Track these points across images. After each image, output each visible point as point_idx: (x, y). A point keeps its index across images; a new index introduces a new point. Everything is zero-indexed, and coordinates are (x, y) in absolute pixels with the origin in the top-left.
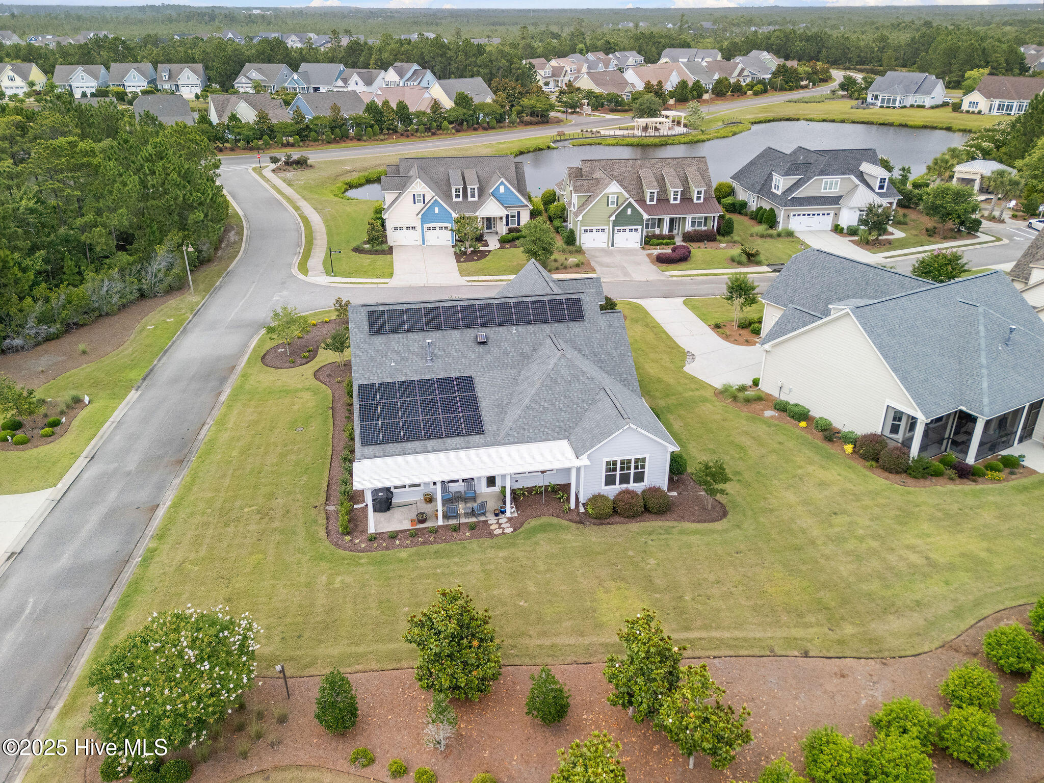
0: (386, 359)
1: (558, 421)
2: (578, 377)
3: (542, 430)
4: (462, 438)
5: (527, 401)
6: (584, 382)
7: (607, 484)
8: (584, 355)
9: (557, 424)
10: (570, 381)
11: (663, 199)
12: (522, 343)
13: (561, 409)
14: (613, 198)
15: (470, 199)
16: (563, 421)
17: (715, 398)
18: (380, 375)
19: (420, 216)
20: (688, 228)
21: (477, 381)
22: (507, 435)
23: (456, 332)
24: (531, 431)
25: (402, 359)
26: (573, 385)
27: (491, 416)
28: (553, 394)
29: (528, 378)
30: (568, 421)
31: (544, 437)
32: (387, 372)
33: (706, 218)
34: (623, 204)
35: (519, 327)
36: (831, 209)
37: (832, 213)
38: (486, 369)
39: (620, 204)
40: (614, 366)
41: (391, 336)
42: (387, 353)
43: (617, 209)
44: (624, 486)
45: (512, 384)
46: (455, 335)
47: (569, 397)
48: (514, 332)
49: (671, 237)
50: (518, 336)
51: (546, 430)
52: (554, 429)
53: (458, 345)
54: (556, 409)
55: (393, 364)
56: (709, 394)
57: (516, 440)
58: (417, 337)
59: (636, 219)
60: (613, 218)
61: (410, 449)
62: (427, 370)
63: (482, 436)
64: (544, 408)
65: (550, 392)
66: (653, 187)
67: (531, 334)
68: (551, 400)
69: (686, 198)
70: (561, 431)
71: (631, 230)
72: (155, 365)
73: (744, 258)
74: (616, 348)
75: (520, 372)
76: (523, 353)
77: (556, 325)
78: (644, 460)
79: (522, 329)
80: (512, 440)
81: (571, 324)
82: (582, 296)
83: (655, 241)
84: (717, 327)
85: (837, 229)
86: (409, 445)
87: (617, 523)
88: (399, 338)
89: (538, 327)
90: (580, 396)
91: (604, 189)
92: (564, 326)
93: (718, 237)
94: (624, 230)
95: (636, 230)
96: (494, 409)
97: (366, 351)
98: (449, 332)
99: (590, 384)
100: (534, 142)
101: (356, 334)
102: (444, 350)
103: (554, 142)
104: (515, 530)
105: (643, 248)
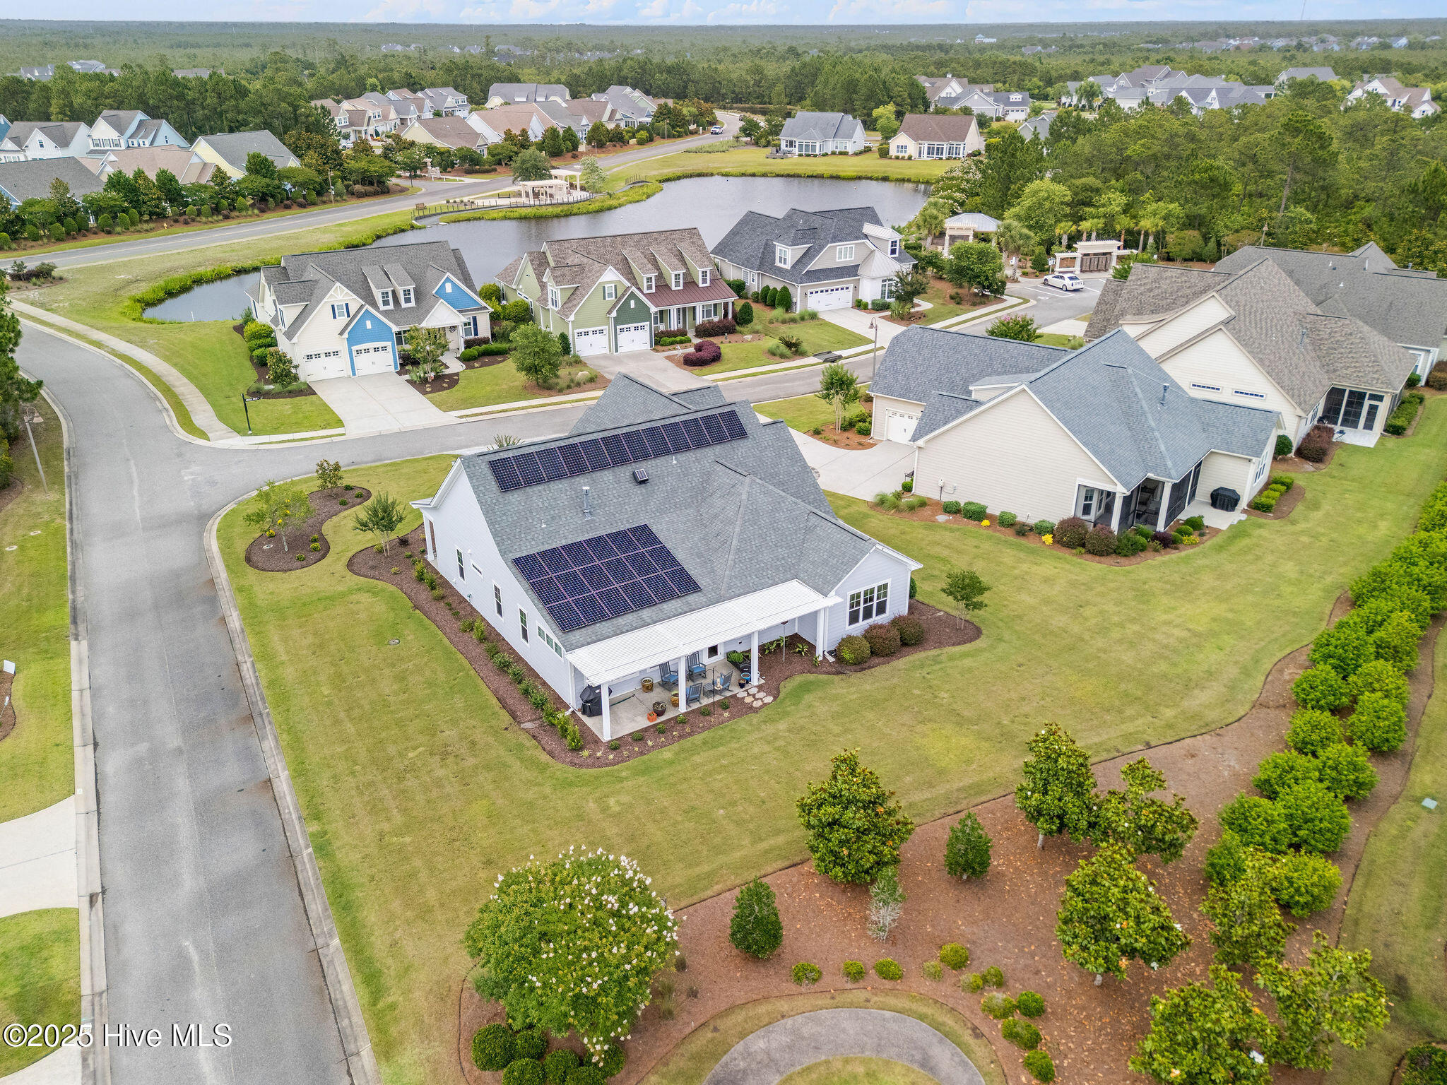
0: (533, 520)
1: (778, 560)
2: (779, 503)
3: (765, 574)
4: (680, 599)
5: (735, 542)
6: (787, 509)
7: (850, 623)
9: (779, 563)
10: (772, 510)
11: (663, 286)
12: (687, 475)
13: (776, 545)
14: (610, 289)
15: (404, 305)
16: (783, 559)
17: (873, 512)
18: (533, 542)
19: (346, 335)
20: (700, 319)
21: (656, 530)
22: (730, 587)
23: (607, 472)
24: (754, 577)
25: (553, 518)
26: (777, 515)
27: (697, 568)
28: (760, 529)
29: (716, 515)
30: (788, 557)
31: (770, 582)
32: (541, 538)
33: (715, 305)
34: (623, 295)
35: (679, 456)
36: (848, 281)
37: (851, 286)
38: (659, 514)
39: (619, 295)
41: (528, 489)
42: (531, 512)
43: (617, 302)
46: (606, 476)
47: (779, 529)
48: (675, 462)
49: (683, 333)
50: (681, 467)
51: (769, 572)
52: (777, 569)
53: (614, 488)
54: (771, 546)
55: (544, 526)
56: (865, 509)
57: (743, 590)
58: (562, 486)
59: (641, 314)
60: (614, 314)
61: (626, 625)
62: (588, 527)
63: (701, 593)
64: (756, 547)
65: (756, 527)
66: (648, 271)
67: (694, 462)
68: (760, 536)
69: (690, 283)
70: (786, 571)
71: (636, 328)
72: (74, 601)
73: (783, 349)
76: (693, 488)
77: (719, 446)
78: (886, 586)
79: (683, 457)
80: (739, 592)
81: (735, 444)
82: (736, 408)
83: (669, 340)
84: (817, 433)
85: (859, 305)
86: (622, 621)
87: (878, 665)
88: (540, 491)
89: (700, 453)
90: (790, 526)
91: (598, 278)
92: (727, 446)
93: (738, 328)
94: (628, 329)
95: (643, 328)
96: (694, 559)
97: (504, 514)
98: (599, 473)
99: (794, 510)
100: (388, 221)
101: (483, 494)
103: (417, 219)
104: (775, 698)
105: (655, 350)
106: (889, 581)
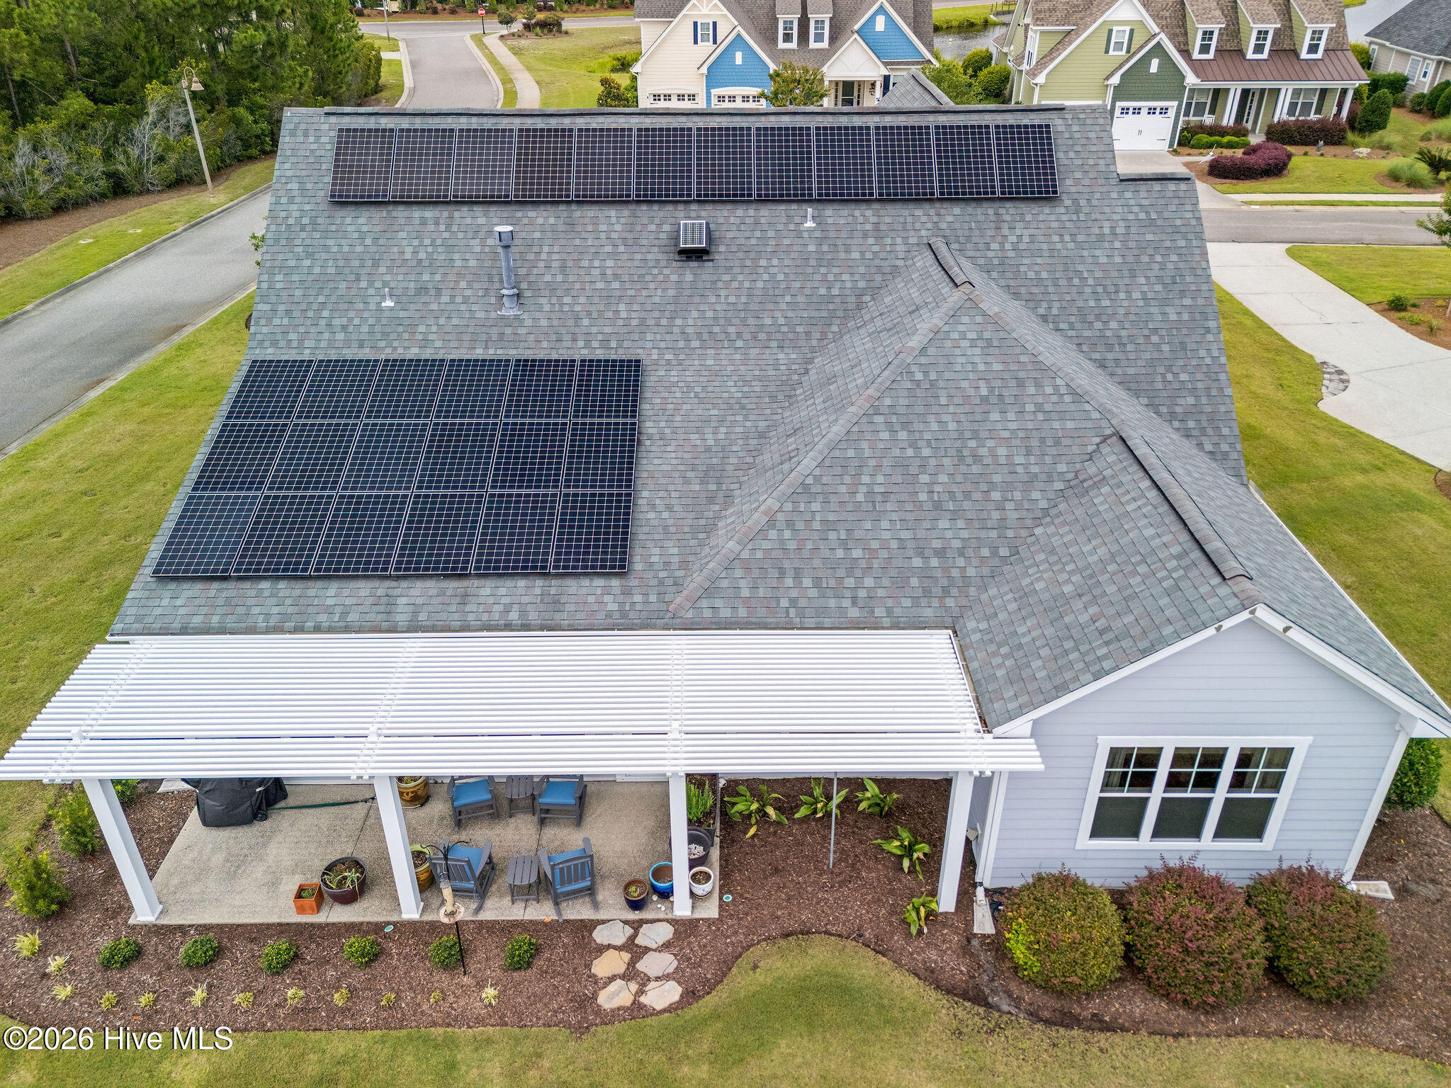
0: (371, 283)
1: (920, 552)
2: (1021, 383)
3: (850, 582)
4: (539, 582)
5: (808, 463)
6: (1039, 408)
7: (1098, 831)
8: (1044, 318)
9: (917, 562)
10: (984, 399)
11: (1231, 51)
12: (830, 265)
13: (938, 506)
14: (1120, 35)
15: (813, 45)
16: (941, 553)
18: (340, 336)
19: (704, 70)
20: (1281, 113)
21: (652, 380)
22: (709, 591)
23: (612, 212)
24: (807, 582)
25: (422, 290)
26: (995, 416)
27: (669, 508)
28: (913, 444)
29: (832, 379)
30: (961, 552)
31: (854, 613)
32: (365, 329)
33: (1324, 92)
34: (1142, 47)
35: (829, 211)
38: (696, 344)
39: (1134, 48)
40: (1151, 363)
41: (401, 213)
42: (376, 265)
43: (1127, 60)
44: (1177, 849)
45: (773, 398)
46: (613, 220)
47: (977, 458)
48: (810, 224)
49: (1239, 130)
50: (820, 242)
51: (869, 582)
52: (901, 581)
53: (614, 255)
54: (919, 505)
55: (389, 303)
56: (1419, 486)
57: (742, 612)
58: (482, 221)
59: (1169, 84)
60: (1115, 80)
61: (329, 610)
62: (495, 330)
63: (615, 582)
64: (870, 493)
65: (903, 435)
66: (1212, 20)
67: (865, 235)
68: (901, 464)
69: (1285, 51)
70: (927, 593)
71: (1152, 111)
73: (1423, 169)
74: (1164, 302)
75: (811, 361)
76: (829, 299)
77: (957, 210)
78: (1282, 757)
79: (836, 215)
80: (725, 613)
81: (1009, 211)
82: (1056, 122)
83: (1205, 138)
84: (1396, 307)
86: (331, 594)
88: (423, 222)
89: (892, 215)
90: (1019, 459)
91: (1103, 13)
92: (985, 213)
93: (1350, 136)
94: (1137, 111)
95: (1164, 111)
96: (687, 482)
97: (310, 255)
98: (591, 212)
99: (1062, 415)
100: (961, 13)
101: (291, 200)
102: (563, 268)
103: (997, 14)
104: (690, 996)
105: (1175, 152)
106: (1301, 744)
